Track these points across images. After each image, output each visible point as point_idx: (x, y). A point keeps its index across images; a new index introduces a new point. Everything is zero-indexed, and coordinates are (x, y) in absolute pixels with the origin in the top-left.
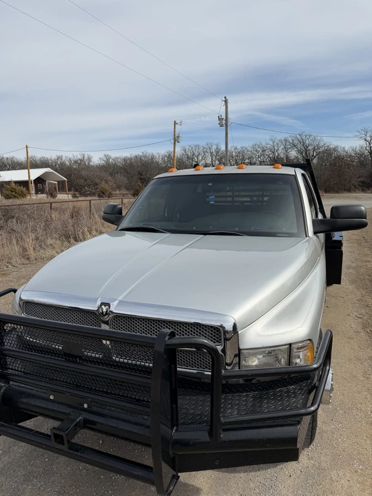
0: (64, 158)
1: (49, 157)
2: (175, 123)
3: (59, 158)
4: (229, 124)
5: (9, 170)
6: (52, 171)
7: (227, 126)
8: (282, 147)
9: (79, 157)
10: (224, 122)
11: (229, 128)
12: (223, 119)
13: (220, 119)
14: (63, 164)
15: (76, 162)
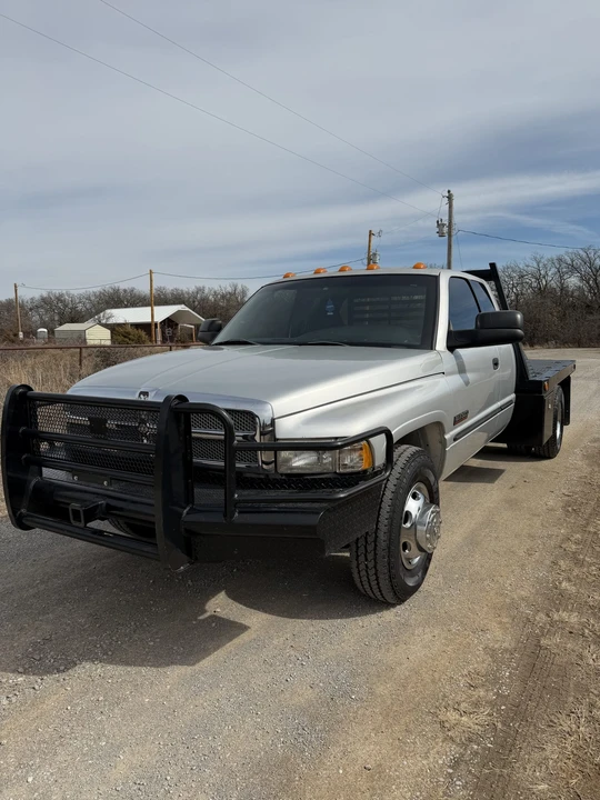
0: (206, 291)
1: (185, 289)
2: (371, 234)
3: (200, 290)
4: (454, 232)
5: (126, 307)
6: (187, 309)
7: (450, 236)
8: (554, 270)
9: (229, 289)
10: (446, 229)
11: (453, 238)
12: (444, 225)
13: (440, 225)
14: (204, 300)
15: (223, 297)
